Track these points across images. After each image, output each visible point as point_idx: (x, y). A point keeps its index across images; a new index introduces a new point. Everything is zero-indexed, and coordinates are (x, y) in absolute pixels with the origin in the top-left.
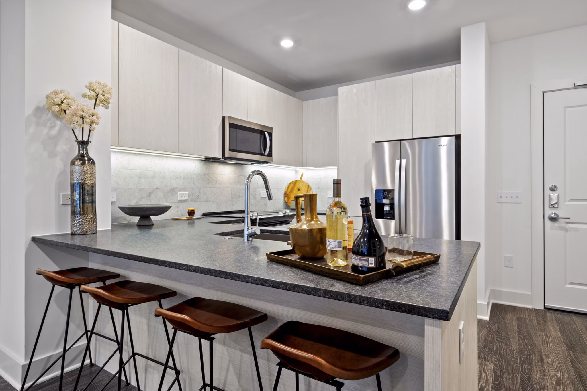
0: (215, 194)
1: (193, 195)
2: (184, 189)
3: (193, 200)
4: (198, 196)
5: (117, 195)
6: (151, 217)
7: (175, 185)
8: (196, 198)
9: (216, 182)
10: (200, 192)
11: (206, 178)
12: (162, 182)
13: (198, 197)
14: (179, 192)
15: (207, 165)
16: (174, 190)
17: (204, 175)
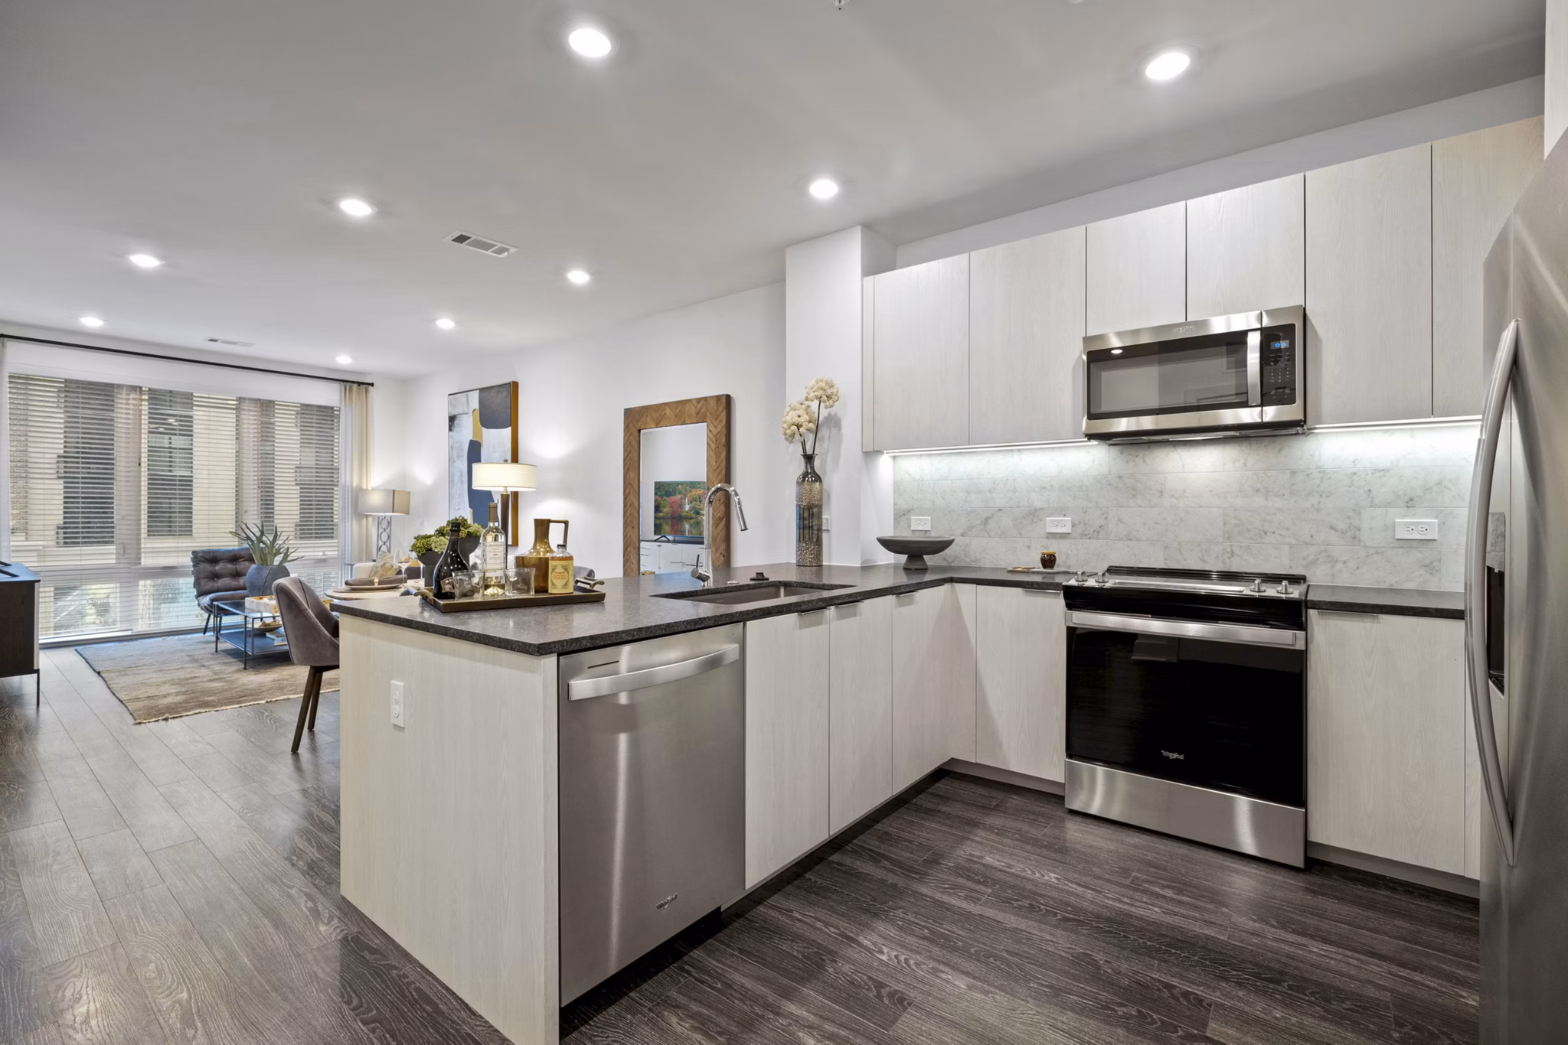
0: (1156, 523)
1: (1085, 524)
2: (1062, 511)
3: (1086, 535)
4: (1100, 527)
5: (931, 519)
6: (924, 556)
7: (1038, 504)
8: (1094, 531)
9: (1161, 492)
10: (1106, 518)
11: (1125, 484)
12: (1011, 498)
13: (1100, 530)
14: (1049, 516)
15: (1130, 454)
16: (1037, 512)
17: (1120, 477)
